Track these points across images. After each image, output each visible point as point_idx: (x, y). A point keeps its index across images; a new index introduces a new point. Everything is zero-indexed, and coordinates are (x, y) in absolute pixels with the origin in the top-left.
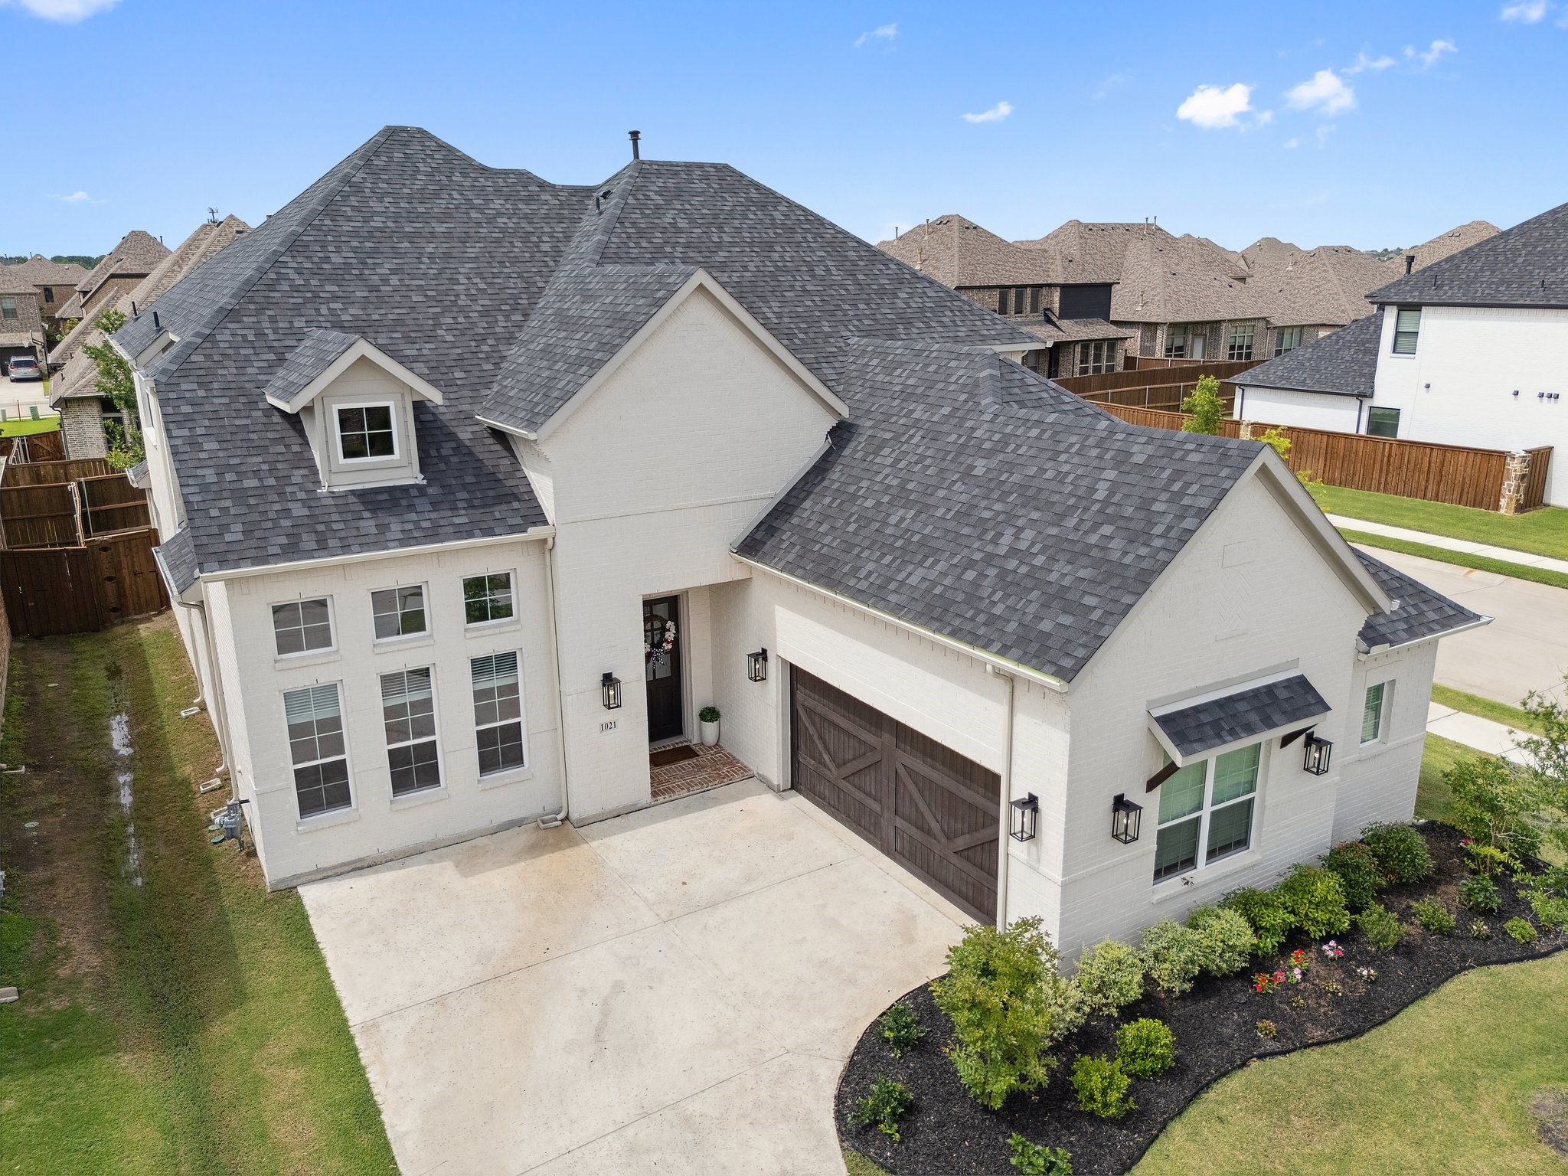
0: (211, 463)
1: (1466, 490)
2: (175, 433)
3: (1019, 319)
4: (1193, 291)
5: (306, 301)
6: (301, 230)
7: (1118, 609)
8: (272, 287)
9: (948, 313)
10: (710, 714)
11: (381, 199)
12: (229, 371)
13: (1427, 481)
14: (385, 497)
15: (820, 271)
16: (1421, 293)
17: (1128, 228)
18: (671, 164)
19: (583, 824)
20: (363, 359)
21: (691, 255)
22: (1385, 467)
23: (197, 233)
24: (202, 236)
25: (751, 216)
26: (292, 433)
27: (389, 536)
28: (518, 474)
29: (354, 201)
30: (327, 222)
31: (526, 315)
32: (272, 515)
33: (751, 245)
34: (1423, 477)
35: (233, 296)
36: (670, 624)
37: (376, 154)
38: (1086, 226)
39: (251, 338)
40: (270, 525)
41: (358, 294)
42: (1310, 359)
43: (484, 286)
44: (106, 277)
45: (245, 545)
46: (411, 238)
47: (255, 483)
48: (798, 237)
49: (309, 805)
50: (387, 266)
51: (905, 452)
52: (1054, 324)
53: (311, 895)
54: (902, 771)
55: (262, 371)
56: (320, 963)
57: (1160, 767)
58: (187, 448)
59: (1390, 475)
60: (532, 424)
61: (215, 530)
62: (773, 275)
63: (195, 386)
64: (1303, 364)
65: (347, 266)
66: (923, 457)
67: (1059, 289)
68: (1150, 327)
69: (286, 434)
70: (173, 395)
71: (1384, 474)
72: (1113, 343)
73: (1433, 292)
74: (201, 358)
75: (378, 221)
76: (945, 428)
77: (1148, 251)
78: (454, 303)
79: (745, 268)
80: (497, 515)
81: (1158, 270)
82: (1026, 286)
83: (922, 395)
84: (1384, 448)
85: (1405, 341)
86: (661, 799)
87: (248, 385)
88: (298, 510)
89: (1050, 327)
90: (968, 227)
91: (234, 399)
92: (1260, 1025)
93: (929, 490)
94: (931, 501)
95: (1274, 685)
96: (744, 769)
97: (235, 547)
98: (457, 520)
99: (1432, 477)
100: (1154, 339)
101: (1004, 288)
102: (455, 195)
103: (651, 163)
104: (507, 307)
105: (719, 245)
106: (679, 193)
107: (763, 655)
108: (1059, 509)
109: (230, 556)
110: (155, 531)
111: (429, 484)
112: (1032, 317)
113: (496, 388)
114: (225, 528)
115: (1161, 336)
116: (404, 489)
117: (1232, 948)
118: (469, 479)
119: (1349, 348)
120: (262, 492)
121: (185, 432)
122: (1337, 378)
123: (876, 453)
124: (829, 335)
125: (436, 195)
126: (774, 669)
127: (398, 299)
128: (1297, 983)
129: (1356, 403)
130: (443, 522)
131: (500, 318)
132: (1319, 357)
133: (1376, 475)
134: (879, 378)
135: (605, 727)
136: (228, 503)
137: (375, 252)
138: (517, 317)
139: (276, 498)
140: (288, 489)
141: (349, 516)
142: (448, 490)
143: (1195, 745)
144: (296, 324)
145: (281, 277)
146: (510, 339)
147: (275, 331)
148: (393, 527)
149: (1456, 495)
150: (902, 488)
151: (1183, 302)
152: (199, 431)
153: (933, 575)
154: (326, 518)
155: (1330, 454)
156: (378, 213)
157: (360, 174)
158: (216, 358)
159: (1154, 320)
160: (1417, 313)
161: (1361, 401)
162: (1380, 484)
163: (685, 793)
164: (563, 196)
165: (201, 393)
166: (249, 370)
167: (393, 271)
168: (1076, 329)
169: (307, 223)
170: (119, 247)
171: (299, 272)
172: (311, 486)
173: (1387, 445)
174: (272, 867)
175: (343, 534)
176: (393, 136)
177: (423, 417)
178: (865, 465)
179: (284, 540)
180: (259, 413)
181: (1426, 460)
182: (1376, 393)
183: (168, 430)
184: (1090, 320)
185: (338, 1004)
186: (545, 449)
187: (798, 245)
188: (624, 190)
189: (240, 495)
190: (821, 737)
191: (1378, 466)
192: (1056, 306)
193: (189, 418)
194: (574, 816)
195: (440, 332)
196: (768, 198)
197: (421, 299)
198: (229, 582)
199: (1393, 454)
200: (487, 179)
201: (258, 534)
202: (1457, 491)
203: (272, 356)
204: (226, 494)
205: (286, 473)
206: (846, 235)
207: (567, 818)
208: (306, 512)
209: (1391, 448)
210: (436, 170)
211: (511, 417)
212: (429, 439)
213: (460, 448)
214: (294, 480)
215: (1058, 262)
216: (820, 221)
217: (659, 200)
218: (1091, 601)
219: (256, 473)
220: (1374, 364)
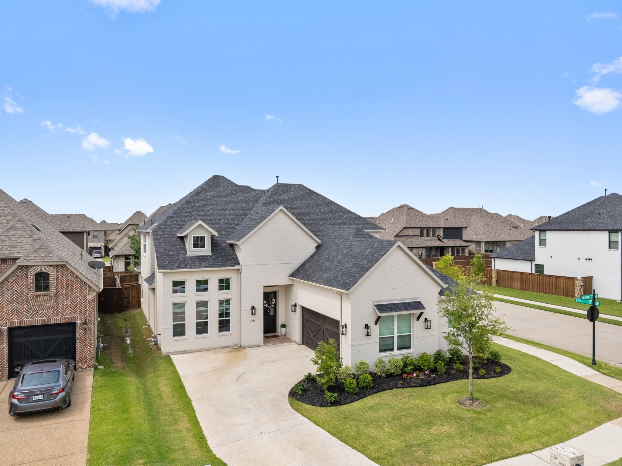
0: (163, 248)
1: (564, 291)
2: (156, 242)
3: (428, 239)
4: (495, 231)
5: (189, 215)
6: (189, 199)
7: (362, 275)
8: (181, 212)
9: (357, 221)
10: (283, 326)
11: (210, 192)
12: (169, 229)
13: (552, 288)
14: (202, 257)
15: (322, 210)
16: (546, 226)
17: (472, 210)
18: (286, 184)
19: (244, 348)
20: (200, 225)
21: (287, 206)
22: (539, 284)
23: (159, 208)
24: (161, 209)
25: (306, 197)
26: (182, 243)
27: (202, 266)
28: (235, 255)
29: (203, 193)
30: (196, 197)
31: (243, 220)
32: (175, 260)
33: (304, 204)
34: (551, 287)
35: (172, 213)
36: (273, 299)
37: (210, 182)
38: (456, 209)
39: (175, 222)
40: (174, 262)
41: (202, 213)
42: (516, 249)
43: (233, 213)
44: (127, 225)
45: (169, 265)
46: (216, 201)
47: (172, 253)
48: (318, 202)
49: (175, 334)
50: (209, 207)
51: (332, 250)
52: (441, 240)
53: (173, 357)
54: (325, 330)
55: (177, 229)
56: (174, 367)
57: (376, 318)
58: (158, 245)
59: (541, 286)
60: (238, 241)
61: (162, 262)
62: (309, 211)
63: (161, 232)
64: (513, 250)
65: (200, 207)
66: (335, 251)
67: (442, 229)
68: (478, 243)
69: (180, 243)
70: (156, 234)
71: (539, 286)
72: (464, 247)
73: (549, 226)
74: (163, 226)
75: (209, 197)
76: (341, 244)
77: (479, 217)
78: (225, 216)
79: (301, 209)
80: (228, 263)
81: (481, 223)
82: (430, 228)
83: (338, 237)
84: (538, 277)
85: (543, 242)
86: (266, 344)
87: (173, 232)
88: (181, 259)
89: (439, 242)
90: (409, 208)
91: (169, 235)
92: (399, 382)
93: (334, 257)
94: (334, 260)
95: (411, 302)
96: (291, 340)
97: (166, 266)
98: (218, 263)
99: (553, 287)
100: (480, 247)
101: (422, 229)
102: (229, 191)
103: (281, 184)
104: (238, 218)
105: (295, 204)
106: (287, 191)
107: (296, 305)
108: (357, 258)
109: (165, 267)
110: (140, 284)
111: (213, 255)
112: (433, 238)
113: (232, 235)
114: (164, 262)
115: (483, 245)
116: (207, 256)
117: (397, 366)
118: (222, 255)
119: (528, 245)
120: (174, 255)
121: (158, 242)
122: (524, 255)
123: (325, 251)
124: (322, 225)
125: (224, 191)
126: (298, 309)
127: (211, 215)
128: (415, 377)
129: (529, 263)
130: (215, 264)
131: (236, 220)
132: (518, 248)
133: (536, 286)
134: (331, 235)
135: (252, 321)
136: (166, 257)
137: (207, 204)
138: (241, 220)
139: (176, 256)
140: (179, 255)
141: (193, 261)
142: (217, 257)
143: (384, 311)
144: (186, 220)
145: (183, 209)
146: (238, 225)
147: (181, 221)
148: (203, 264)
149: (562, 293)
150: (329, 258)
151: (491, 234)
152: (161, 241)
153: (329, 275)
154: (187, 261)
155: (521, 279)
156: (209, 196)
157: (206, 186)
158: (166, 226)
159: (479, 240)
160: (544, 233)
161: (532, 262)
162: (538, 289)
163: (273, 343)
164: (257, 192)
165: (162, 234)
166: (174, 229)
167: (211, 209)
168: (449, 242)
169: (191, 198)
170: (132, 216)
171: (188, 208)
172: (185, 254)
173: (538, 276)
174: (165, 349)
175: (191, 265)
176: (215, 178)
177: (214, 241)
178: (322, 254)
179: (177, 265)
180: (175, 239)
181: (551, 281)
182: (536, 259)
183: (154, 241)
184: (455, 240)
185: (177, 373)
186: (241, 247)
187: (318, 204)
188: (272, 190)
189: (168, 255)
190: (309, 327)
191: (536, 283)
192: (442, 234)
193: (159, 239)
194: (242, 345)
195: (220, 223)
196: (312, 192)
197: (217, 215)
198: (163, 273)
199: (541, 279)
200: (238, 188)
201: (172, 263)
202: (562, 291)
203: (179, 227)
204: (165, 255)
205: (179, 251)
206: (332, 202)
207: (240, 347)
208: (183, 259)
209: (540, 277)
210: (225, 185)
211: (234, 240)
212: (214, 246)
213: (221, 248)
214: (181, 253)
215: (442, 220)
216: (325, 198)
217: (281, 193)
218: (357, 275)
219: (173, 251)
220: (534, 250)
